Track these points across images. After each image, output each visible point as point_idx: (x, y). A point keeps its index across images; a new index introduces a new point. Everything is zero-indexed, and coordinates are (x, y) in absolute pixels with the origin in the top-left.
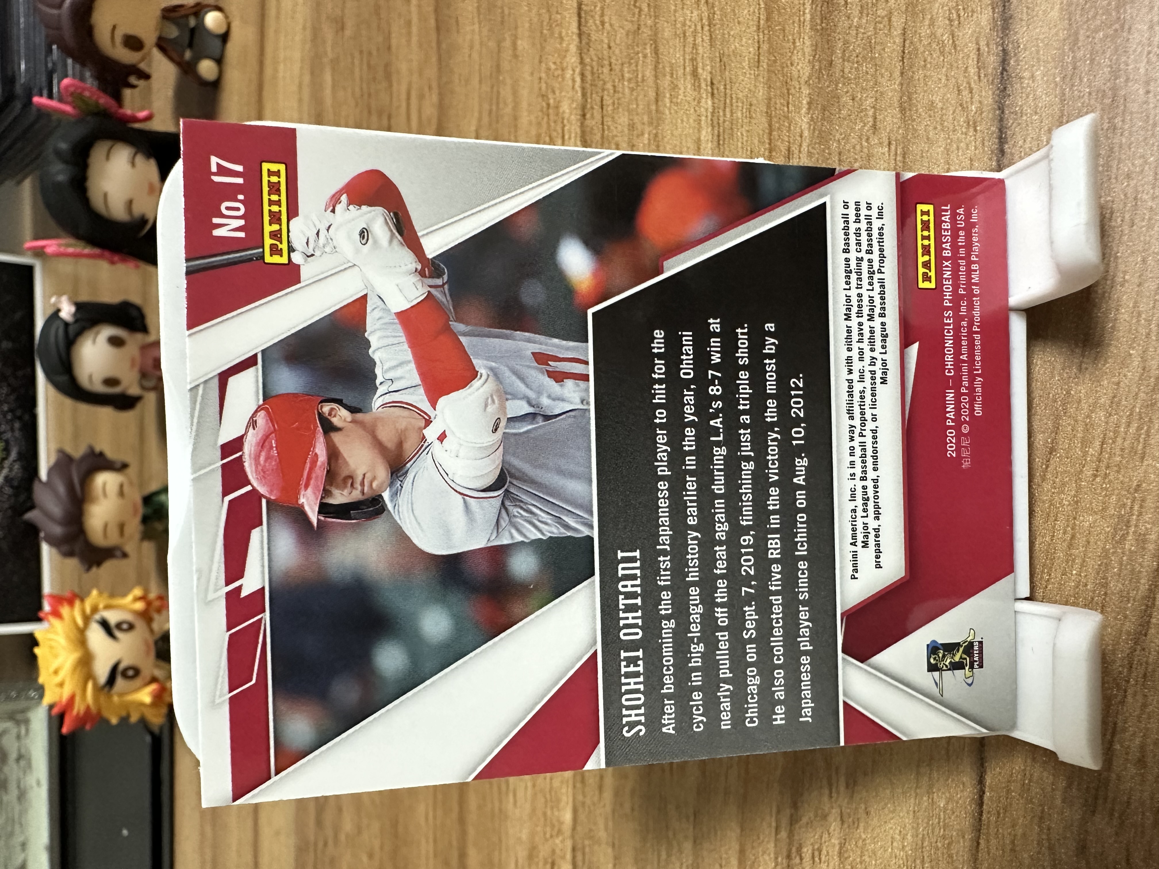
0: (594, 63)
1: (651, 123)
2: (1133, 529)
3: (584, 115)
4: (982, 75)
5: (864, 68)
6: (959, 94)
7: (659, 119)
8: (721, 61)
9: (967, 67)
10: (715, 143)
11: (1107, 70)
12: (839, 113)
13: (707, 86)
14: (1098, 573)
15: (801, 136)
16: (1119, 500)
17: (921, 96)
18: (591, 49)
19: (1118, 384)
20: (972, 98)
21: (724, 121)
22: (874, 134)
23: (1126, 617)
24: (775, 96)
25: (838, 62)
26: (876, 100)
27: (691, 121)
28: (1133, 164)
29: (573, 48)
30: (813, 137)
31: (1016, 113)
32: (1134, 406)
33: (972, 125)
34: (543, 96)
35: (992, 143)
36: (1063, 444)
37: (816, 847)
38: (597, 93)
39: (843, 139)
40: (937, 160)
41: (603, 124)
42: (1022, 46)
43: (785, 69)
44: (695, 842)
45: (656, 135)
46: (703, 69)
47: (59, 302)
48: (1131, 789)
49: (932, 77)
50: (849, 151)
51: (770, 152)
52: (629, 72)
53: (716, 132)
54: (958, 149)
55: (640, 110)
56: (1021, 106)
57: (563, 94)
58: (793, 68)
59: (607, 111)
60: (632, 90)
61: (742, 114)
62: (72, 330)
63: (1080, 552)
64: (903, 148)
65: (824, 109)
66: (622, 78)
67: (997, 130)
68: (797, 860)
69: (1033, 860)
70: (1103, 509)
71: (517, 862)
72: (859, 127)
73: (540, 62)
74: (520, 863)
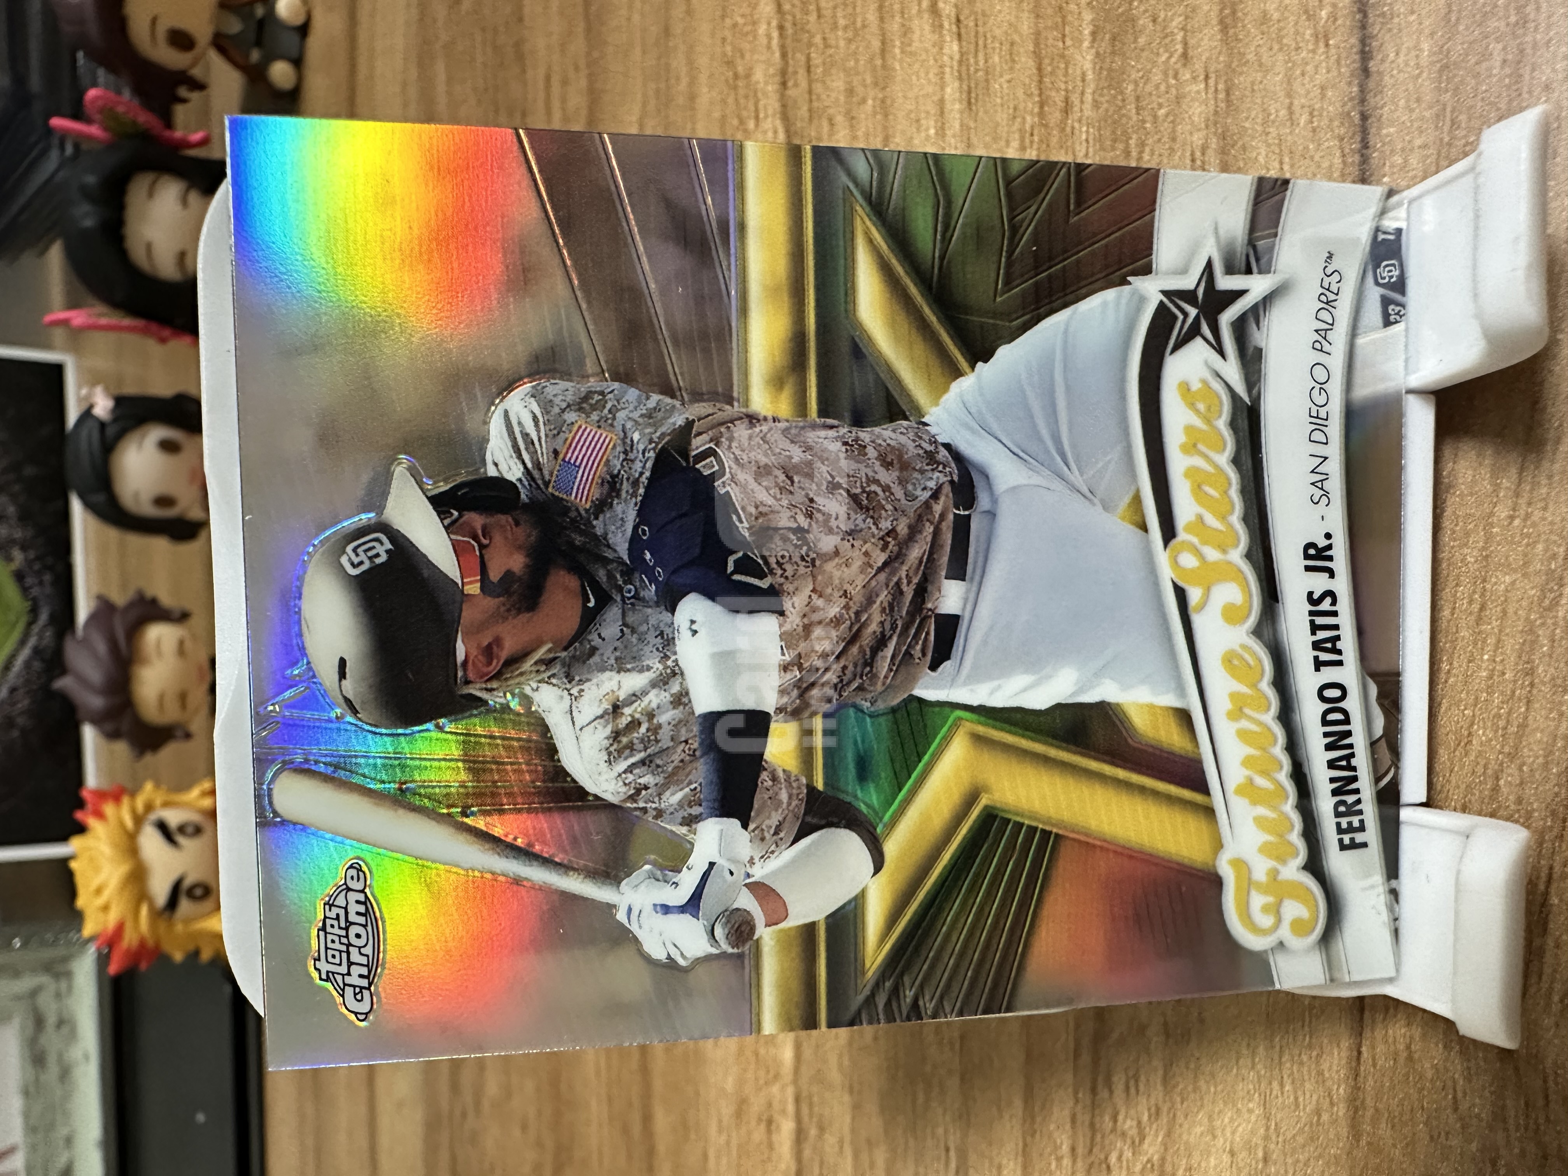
0: (797, 12)
1: (876, 84)
3: (784, 84)
7: (886, 77)
10: (965, 103)
12: (1135, 41)
13: (950, 24)
14: (1520, 657)
15: (1083, 80)
16: (1546, 550)
17: (1249, 6)
21: (977, 71)
22: (1185, 65)
23: (1561, 714)
24: (1046, 28)
26: (1187, 18)
27: (931, 76)
28: (1554, 70)
30: (1100, 79)
31: (1383, 15)
33: (1323, 37)
34: (728, 63)
35: (1350, 63)
37: (1131, 1074)
38: (801, 50)
39: (1142, 78)
40: (1275, 93)
41: (810, 92)
44: (963, 1079)
45: (883, 101)
50: (1150, 94)
51: (1042, 105)
52: (844, 17)
53: (965, 87)
54: (1303, 74)
55: (861, 68)
57: (756, 57)
59: (816, 74)
60: (849, 41)
61: (1001, 57)
62: (110, 431)
63: (1493, 628)
64: (1226, 82)
65: (1114, 39)
66: (835, 27)
67: (1357, 43)
68: (1104, 1094)
69: (1437, 1070)
70: (1524, 564)
71: (720, 1121)
72: (1164, 58)
73: (723, 17)
74: (725, 1122)
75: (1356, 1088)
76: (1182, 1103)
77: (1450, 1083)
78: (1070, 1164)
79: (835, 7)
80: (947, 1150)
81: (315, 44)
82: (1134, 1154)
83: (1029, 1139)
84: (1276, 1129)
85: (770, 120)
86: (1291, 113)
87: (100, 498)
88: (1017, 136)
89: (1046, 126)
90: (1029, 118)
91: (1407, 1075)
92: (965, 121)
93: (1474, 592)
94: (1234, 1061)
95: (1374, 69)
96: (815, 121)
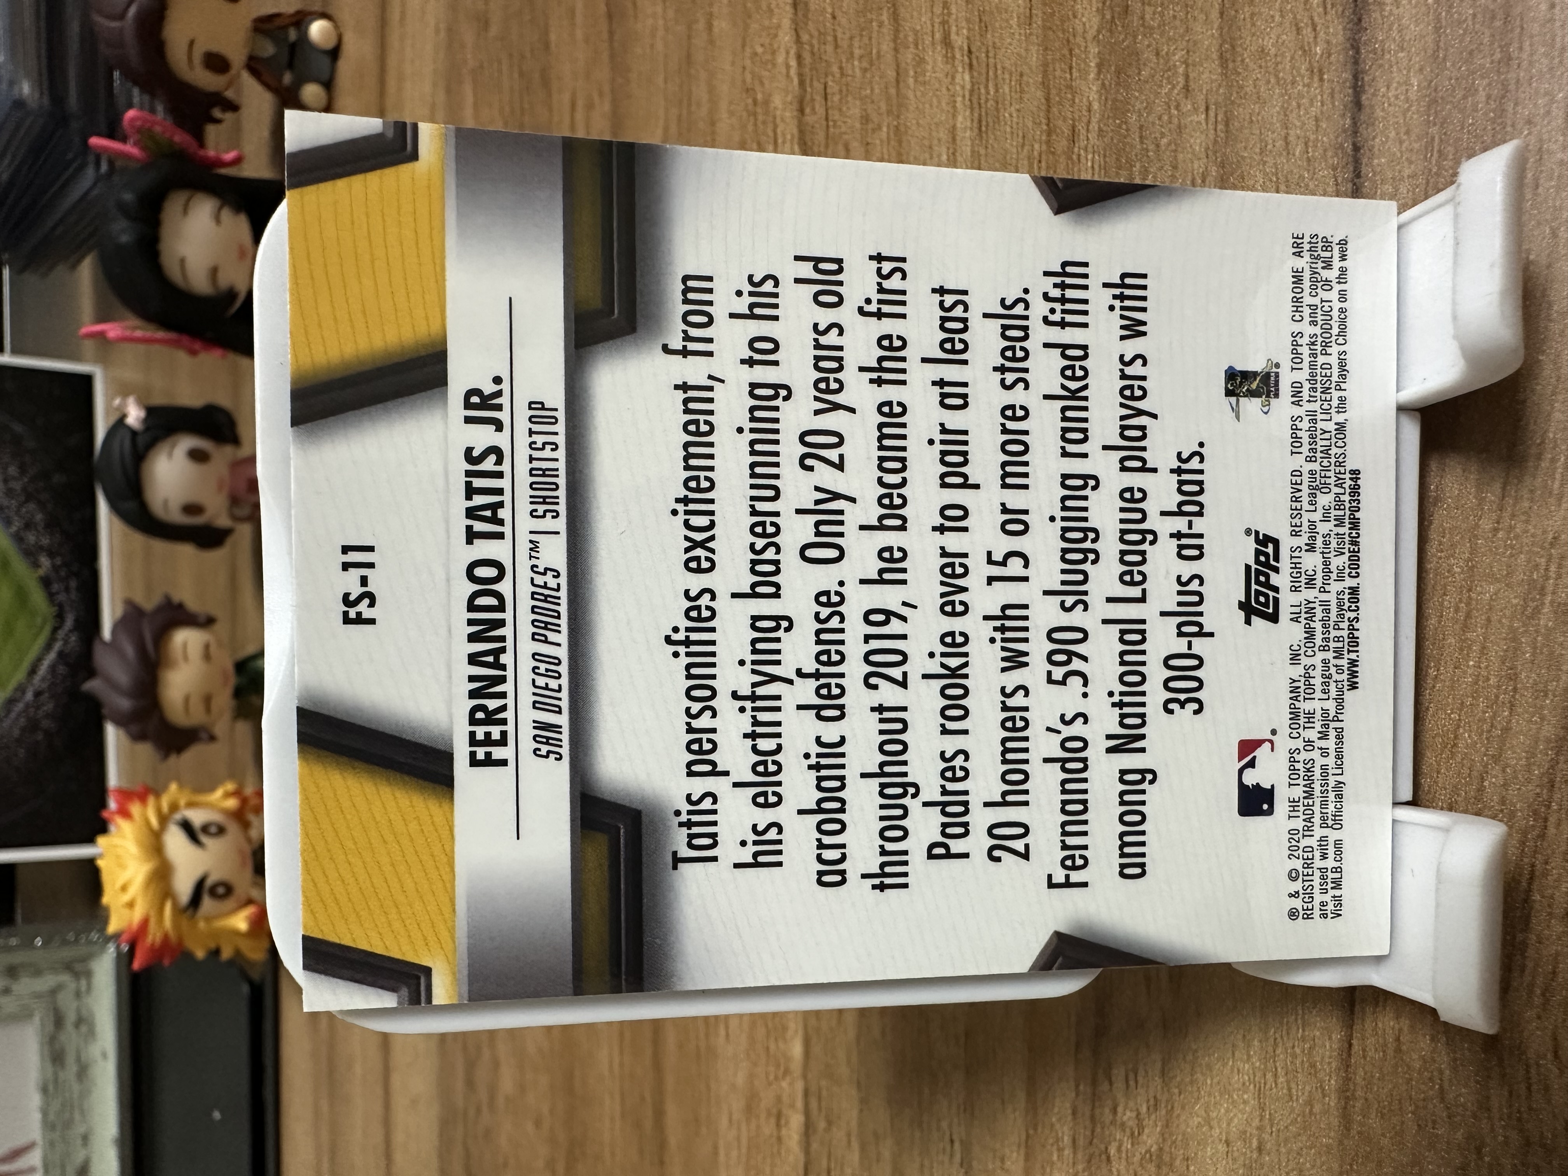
0: (815, 42)
1: (890, 112)
2: (1549, 598)
3: (801, 111)
4: (1329, 6)
5: (1171, 12)
6: (1298, 34)
7: (900, 105)
8: (981, 20)
10: (976, 131)
12: (1139, 74)
13: (963, 56)
14: (1504, 663)
15: (1089, 111)
16: (1529, 561)
17: (1248, 42)
18: (810, 23)
20: (1315, 37)
21: (987, 100)
22: (1187, 98)
23: (1543, 719)
24: (1053, 59)
25: (1135, 7)
26: (1188, 52)
27: (944, 104)
28: (1535, 105)
29: (786, 23)
30: (1105, 110)
31: (1374, 51)
33: (1318, 72)
34: (747, 90)
35: (1344, 96)
37: (1131, 1066)
38: (819, 81)
39: (1146, 108)
40: (1272, 124)
41: (827, 119)
43: (1066, 24)
44: (968, 1073)
45: (897, 128)
46: (958, 34)
47: (124, 405)
48: (1557, 954)
49: (1261, 14)
50: (1153, 123)
51: (1049, 134)
52: (860, 47)
53: (976, 115)
54: (1299, 106)
55: (876, 97)
56: (1382, 41)
57: (775, 85)
58: (1077, 21)
59: (832, 101)
60: (865, 70)
61: (1011, 87)
62: (141, 441)
63: (1478, 636)
64: (1226, 112)
65: (1118, 72)
66: (851, 57)
67: (1351, 77)
68: (1105, 1086)
69: (1425, 1062)
70: (1508, 574)
71: (731, 1116)
72: (1165, 91)
73: (744, 46)
74: (735, 1117)
75: (1347, 1079)
76: (1180, 1095)
77: (1437, 1074)
78: (1071, 1156)
79: (851, 38)
80: (952, 1141)
81: (345, 67)
82: (1133, 1145)
83: (1031, 1132)
84: (1270, 1119)
85: (788, 144)
86: (1287, 144)
87: (130, 505)
88: (1026, 162)
89: (1053, 153)
90: (1037, 146)
91: (1396, 1066)
93: (1461, 601)
94: (1230, 1054)
95: (1365, 103)
96: (832, 147)
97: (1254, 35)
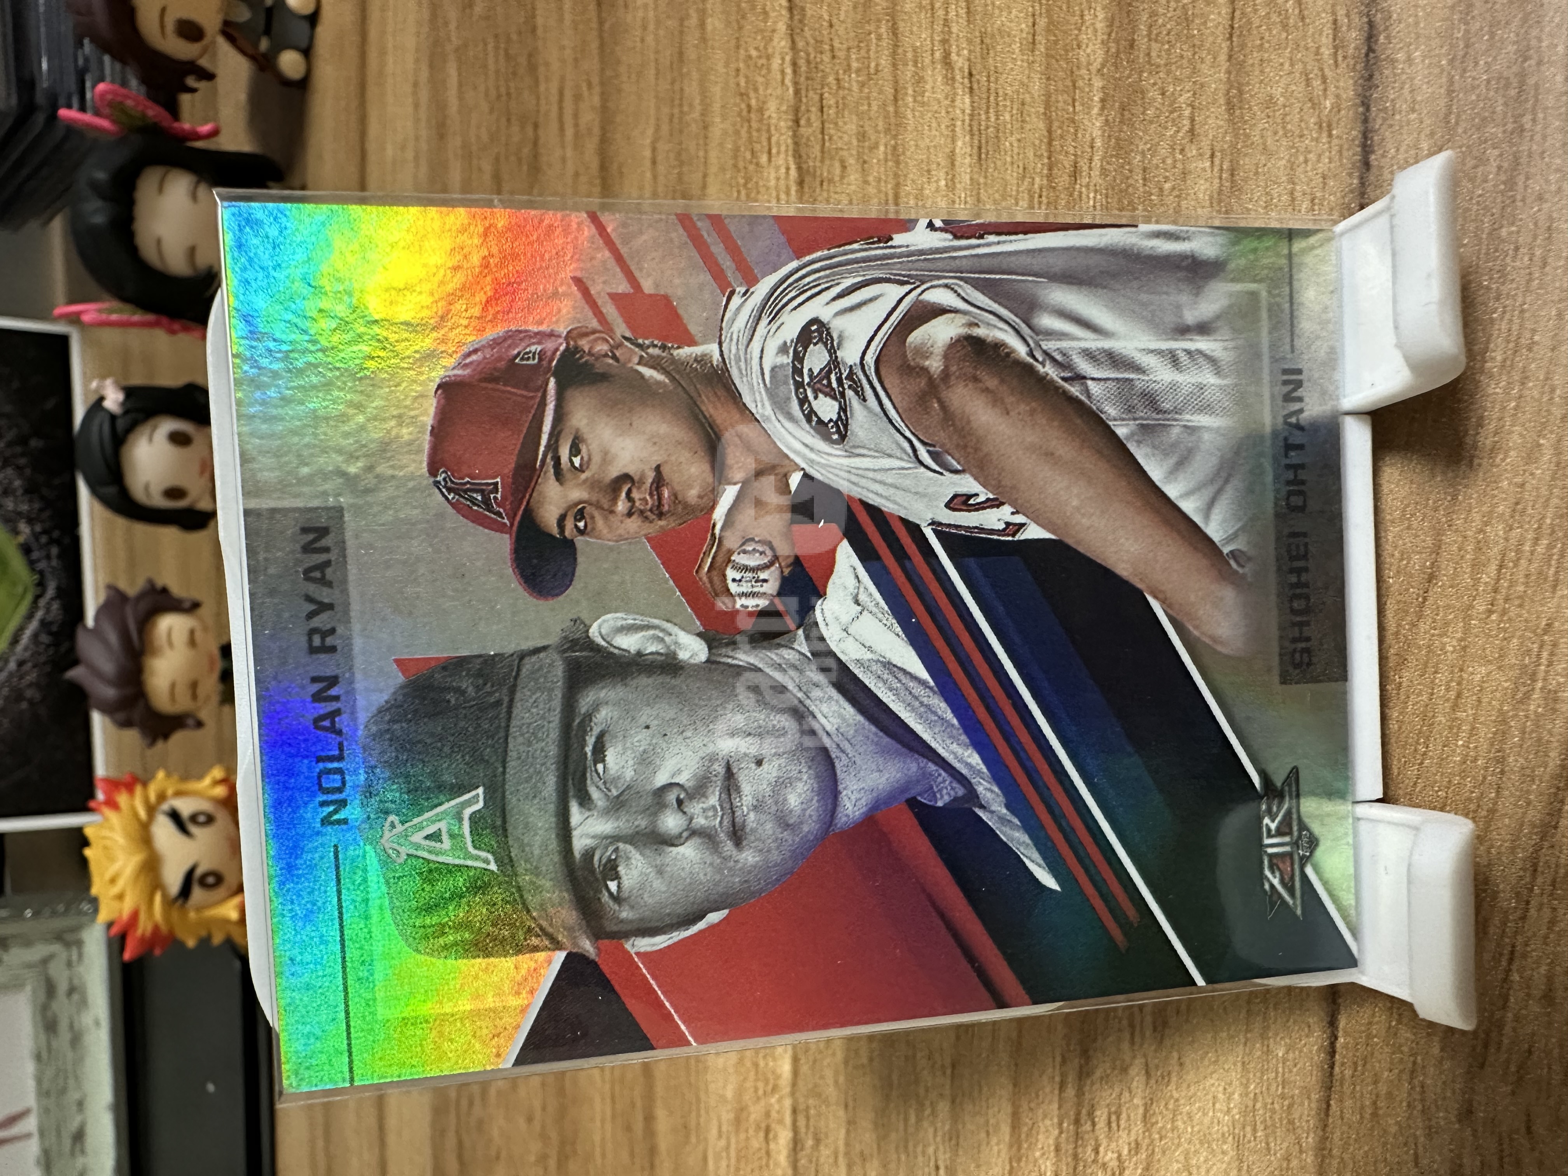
1: (887, 131)
2: (1540, 684)
3: (797, 122)
4: (1340, 58)
5: (1178, 51)
6: (1308, 85)
7: (898, 125)
8: (982, 42)
9: (1318, 48)
10: (975, 158)
11: (1512, 48)
12: (1144, 112)
13: (963, 78)
14: (1492, 745)
15: (1092, 147)
16: (1521, 645)
17: (1256, 89)
18: (806, 29)
19: (1522, 485)
20: (1325, 90)
21: (987, 128)
22: (1191, 141)
23: (1529, 803)
24: (1056, 90)
25: (1142, 42)
26: (1195, 94)
27: (942, 127)
28: (1547, 181)
29: (782, 27)
30: (1108, 148)
31: (1386, 111)
32: (1544, 517)
33: (1326, 127)
34: (742, 95)
35: (1353, 154)
36: (1447, 569)
37: (1113, 1109)
38: (814, 89)
39: (1149, 150)
40: (1278, 177)
41: (823, 133)
42: (1395, 16)
43: (1070, 54)
44: (953, 1102)
45: (895, 148)
46: (958, 55)
48: (1533, 1034)
49: (1270, 61)
50: (1157, 167)
51: (1050, 169)
52: (857, 60)
53: (976, 141)
54: (1306, 161)
55: (872, 113)
56: (1393, 100)
57: (769, 91)
58: (1081, 52)
59: (828, 114)
60: (862, 85)
61: (1011, 116)
63: (1468, 716)
64: (1231, 161)
65: (1122, 109)
66: (848, 69)
67: (1360, 135)
68: (1088, 1127)
69: (1400, 1127)
70: (1500, 656)
71: (720, 1127)
72: (1170, 133)
73: (738, 47)
74: (724, 1128)
75: (1324, 1138)
76: (1161, 1139)
77: (1411, 1139)
79: (849, 49)
80: (937, 1168)
81: (324, 33)
83: (1015, 1163)
85: (782, 156)
86: (1293, 199)
88: (1026, 196)
89: (1054, 189)
90: (1037, 179)
91: (1372, 1129)
92: (976, 176)
93: (1452, 680)
95: (1374, 163)
96: (827, 162)
97: (1261, 82)
